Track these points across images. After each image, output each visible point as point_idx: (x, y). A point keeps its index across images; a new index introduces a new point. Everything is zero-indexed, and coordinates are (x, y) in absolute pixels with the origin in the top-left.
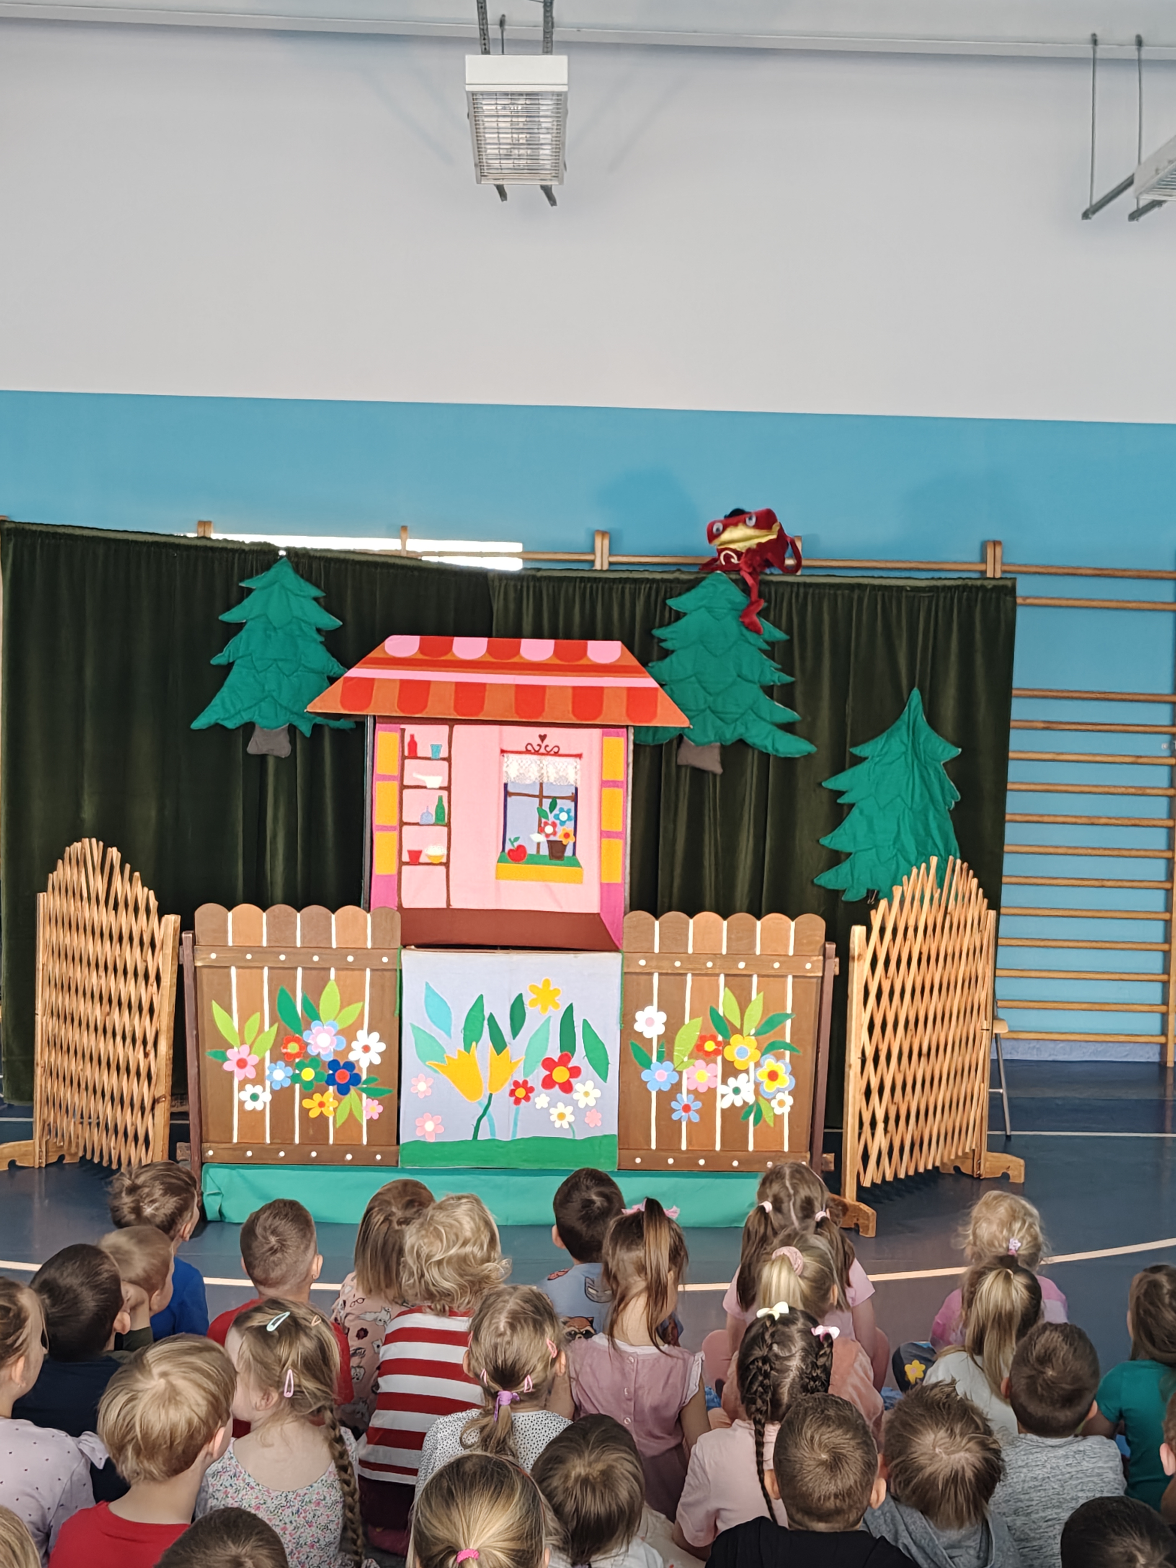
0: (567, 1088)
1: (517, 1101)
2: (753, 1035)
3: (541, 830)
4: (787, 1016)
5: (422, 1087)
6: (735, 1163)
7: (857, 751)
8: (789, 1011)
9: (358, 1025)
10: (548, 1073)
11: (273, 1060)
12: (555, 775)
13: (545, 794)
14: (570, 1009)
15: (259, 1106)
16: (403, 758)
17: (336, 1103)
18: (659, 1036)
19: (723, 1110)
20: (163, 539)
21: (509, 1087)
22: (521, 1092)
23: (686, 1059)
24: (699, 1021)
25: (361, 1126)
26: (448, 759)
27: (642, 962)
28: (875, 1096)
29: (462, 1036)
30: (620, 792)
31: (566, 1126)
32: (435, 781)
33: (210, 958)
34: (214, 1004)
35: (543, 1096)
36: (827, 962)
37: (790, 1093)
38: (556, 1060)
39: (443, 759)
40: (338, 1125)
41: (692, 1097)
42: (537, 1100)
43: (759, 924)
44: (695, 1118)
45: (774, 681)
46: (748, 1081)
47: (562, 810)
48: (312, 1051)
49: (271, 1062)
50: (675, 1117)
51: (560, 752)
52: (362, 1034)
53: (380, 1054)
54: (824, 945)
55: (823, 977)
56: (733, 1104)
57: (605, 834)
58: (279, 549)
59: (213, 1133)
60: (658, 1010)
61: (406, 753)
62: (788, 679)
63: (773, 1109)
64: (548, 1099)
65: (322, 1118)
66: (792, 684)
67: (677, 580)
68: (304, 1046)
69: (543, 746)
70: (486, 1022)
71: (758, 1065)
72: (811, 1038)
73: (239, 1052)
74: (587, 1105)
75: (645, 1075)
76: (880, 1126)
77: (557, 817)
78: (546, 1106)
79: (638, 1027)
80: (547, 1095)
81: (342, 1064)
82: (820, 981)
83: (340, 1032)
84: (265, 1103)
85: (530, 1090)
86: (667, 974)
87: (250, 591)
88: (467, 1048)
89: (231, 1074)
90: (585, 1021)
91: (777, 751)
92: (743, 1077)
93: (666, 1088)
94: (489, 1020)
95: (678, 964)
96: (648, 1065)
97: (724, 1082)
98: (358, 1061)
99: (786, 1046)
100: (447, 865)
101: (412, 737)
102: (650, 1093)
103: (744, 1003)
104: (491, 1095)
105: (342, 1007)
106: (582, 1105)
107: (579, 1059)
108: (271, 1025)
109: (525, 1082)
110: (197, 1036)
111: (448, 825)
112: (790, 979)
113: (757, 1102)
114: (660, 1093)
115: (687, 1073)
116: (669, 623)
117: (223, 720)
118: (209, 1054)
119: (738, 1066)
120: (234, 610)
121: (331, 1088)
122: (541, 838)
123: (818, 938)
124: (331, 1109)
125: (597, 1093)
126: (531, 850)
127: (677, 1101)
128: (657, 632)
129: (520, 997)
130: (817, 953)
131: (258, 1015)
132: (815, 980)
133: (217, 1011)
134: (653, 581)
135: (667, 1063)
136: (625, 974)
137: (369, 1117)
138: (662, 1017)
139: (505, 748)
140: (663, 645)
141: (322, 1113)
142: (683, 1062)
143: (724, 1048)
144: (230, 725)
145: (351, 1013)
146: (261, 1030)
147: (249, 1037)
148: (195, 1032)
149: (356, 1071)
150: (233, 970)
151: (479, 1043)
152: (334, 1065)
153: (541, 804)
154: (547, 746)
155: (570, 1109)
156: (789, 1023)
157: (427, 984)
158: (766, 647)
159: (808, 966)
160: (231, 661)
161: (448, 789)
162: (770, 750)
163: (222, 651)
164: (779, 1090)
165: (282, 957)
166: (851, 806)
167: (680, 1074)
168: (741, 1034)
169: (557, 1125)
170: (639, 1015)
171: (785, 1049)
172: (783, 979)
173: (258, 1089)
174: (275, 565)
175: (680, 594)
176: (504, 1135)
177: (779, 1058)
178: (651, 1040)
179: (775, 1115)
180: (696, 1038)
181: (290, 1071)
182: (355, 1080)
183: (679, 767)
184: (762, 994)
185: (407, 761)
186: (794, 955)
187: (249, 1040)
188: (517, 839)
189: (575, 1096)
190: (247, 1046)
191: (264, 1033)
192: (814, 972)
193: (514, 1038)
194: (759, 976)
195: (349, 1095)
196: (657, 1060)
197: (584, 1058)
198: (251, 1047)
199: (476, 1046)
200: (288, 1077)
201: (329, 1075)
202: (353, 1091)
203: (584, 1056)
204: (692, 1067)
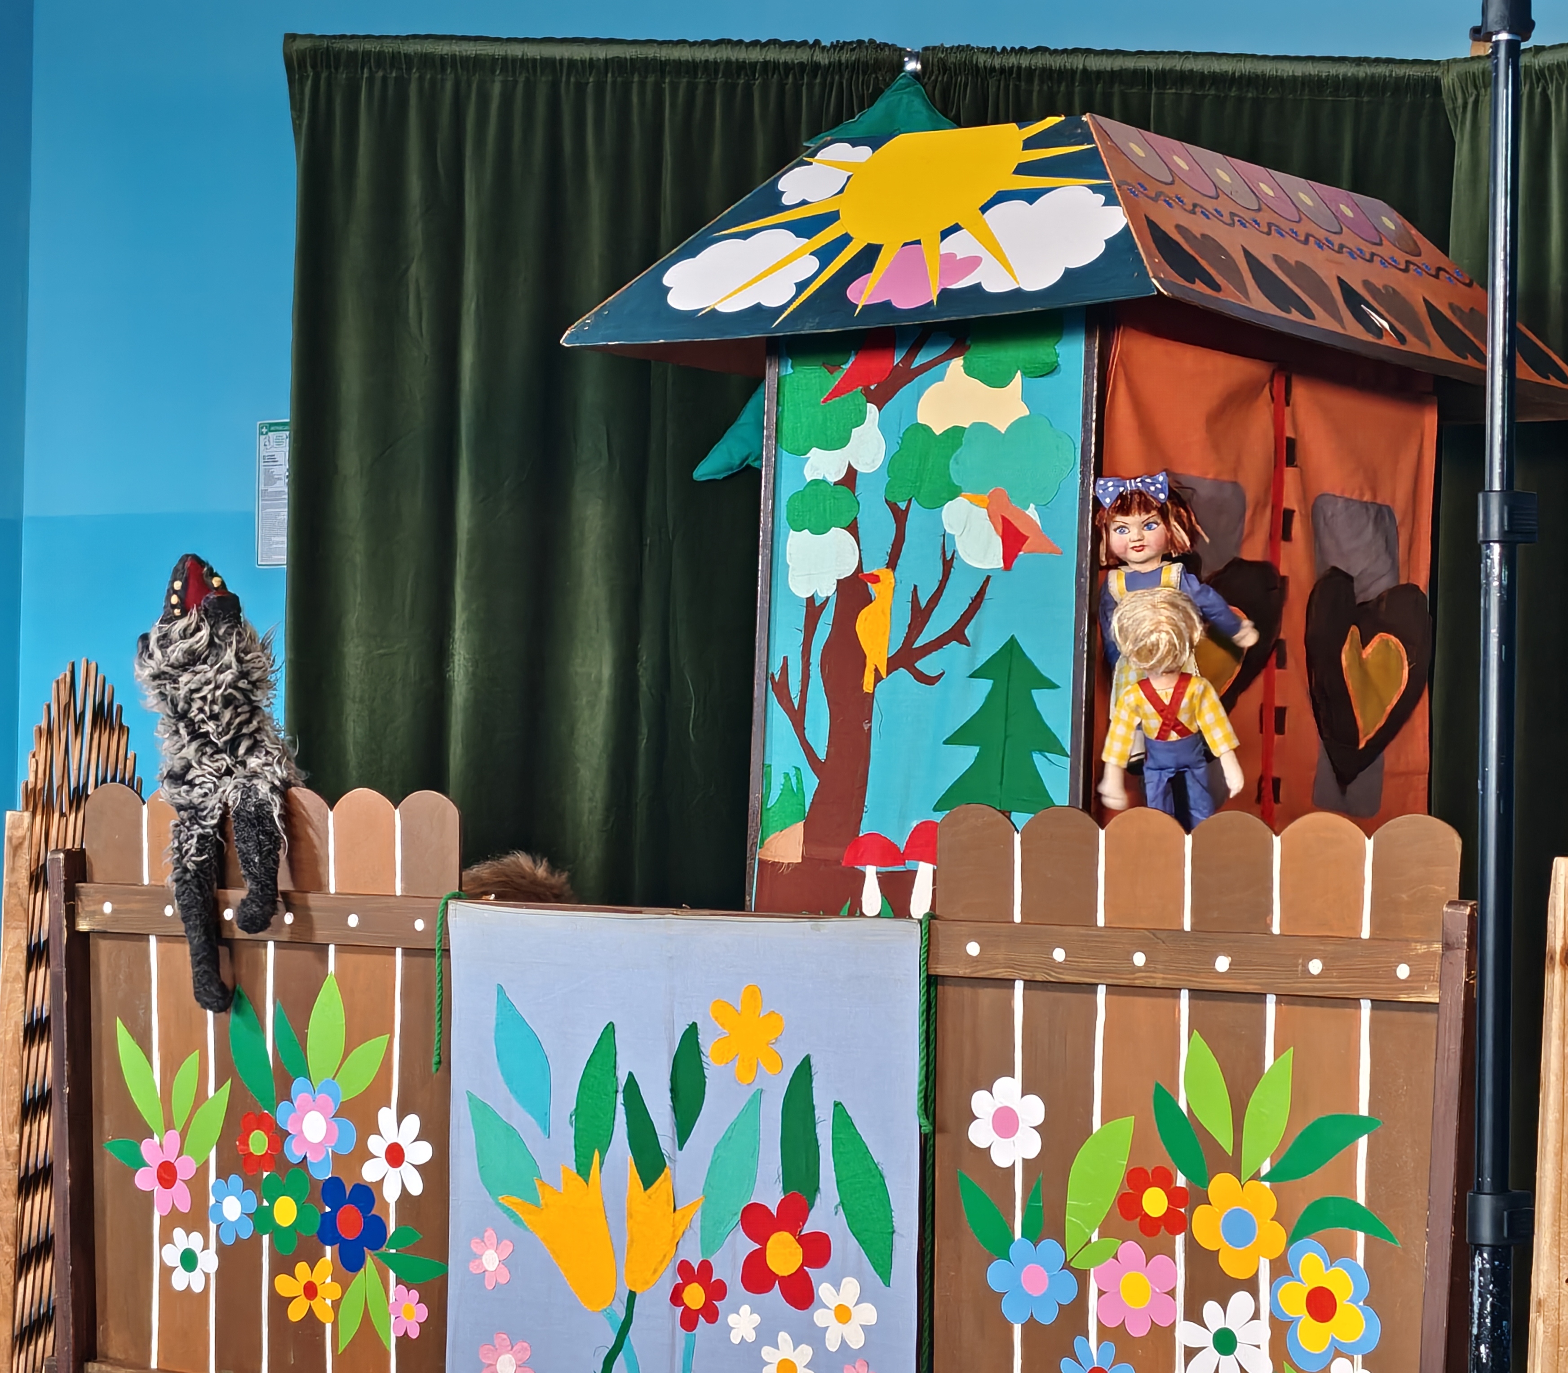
0: (800, 1293)
1: (689, 1321)
2: (1266, 1178)
4: (1358, 1125)
8: (1364, 1110)
9: (379, 1094)
10: (758, 1246)
11: (222, 1174)
15: (197, 1282)
17: (337, 1289)
18: (1026, 1164)
21: (670, 1279)
22: (695, 1296)
23: (1095, 1237)
24: (1126, 1125)
25: (387, 1354)
27: (973, 949)
29: (572, 1129)
33: (102, 913)
34: (119, 1024)
35: (745, 1309)
37: (1367, 1362)
38: (774, 1210)
40: (342, 1348)
41: (1110, 1348)
42: (732, 1319)
43: (1277, 841)
46: (1256, 1316)
48: (293, 1152)
49: (217, 1178)
52: (387, 1116)
53: (420, 1170)
54: (1451, 907)
59: (114, 1341)
60: (1026, 1089)
64: (756, 1319)
65: (312, 1325)
68: (278, 1138)
70: (620, 1098)
71: (1281, 1269)
73: (161, 1146)
74: (843, 1342)
75: (997, 1275)
78: (751, 1337)
79: (979, 1134)
80: (755, 1311)
81: (348, 1190)
83: (347, 1110)
84: (207, 1276)
85: (716, 1291)
86: (1045, 985)
89: (145, 1200)
90: (837, 1105)
92: (1241, 1300)
93: (1047, 1317)
94: (625, 1092)
96: (1002, 1246)
97: (1194, 1314)
98: (381, 1184)
99: (1356, 1218)
102: (1009, 1327)
104: (632, 1295)
105: (349, 1046)
106: (832, 1344)
107: (826, 1213)
108: (218, 1086)
109: (706, 1267)
112: (1365, 1012)
114: (1031, 1327)
115: (1098, 1280)
118: (111, 1148)
119: (1229, 1266)
121: (328, 1249)
123: (1438, 888)
124: (329, 1302)
125: (868, 1314)
127: (1074, 1357)
129: (692, 1031)
130: (1433, 934)
131: (196, 1058)
133: (124, 1043)
135: (1049, 1245)
136: (933, 983)
137: (400, 1335)
138: (1035, 1110)
141: (311, 1312)
142: (1089, 1242)
143: (1192, 1211)
145: (366, 1062)
146: (201, 1097)
147: (180, 1111)
149: (376, 1210)
150: (153, 944)
151: (607, 1157)
152: (333, 1190)
155: (806, 1352)
156: (1363, 1143)
157: (501, 990)
159: (1403, 971)
164: (1338, 1351)
167: (1082, 1277)
168: (1237, 1172)
170: (982, 1104)
171: (1354, 1227)
172: (1350, 1011)
173: (195, 1241)
177: (1338, 1252)
178: (1011, 1171)
180: (1121, 1174)
181: (252, 1200)
182: (375, 1233)
184: (1289, 1054)
186: (1370, 938)
187: (179, 1119)
189: (821, 1317)
190: (175, 1134)
191: (207, 1102)
192: (1420, 990)
193: (681, 1148)
194: (1281, 998)
195: (362, 1270)
196: (1023, 1235)
197: (836, 1213)
198: (183, 1135)
199: (601, 1164)
200: (248, 1215)
201: (324, 1215)
202: (369, 1261)
203: (836, 1207)
204: (1111, 1259)
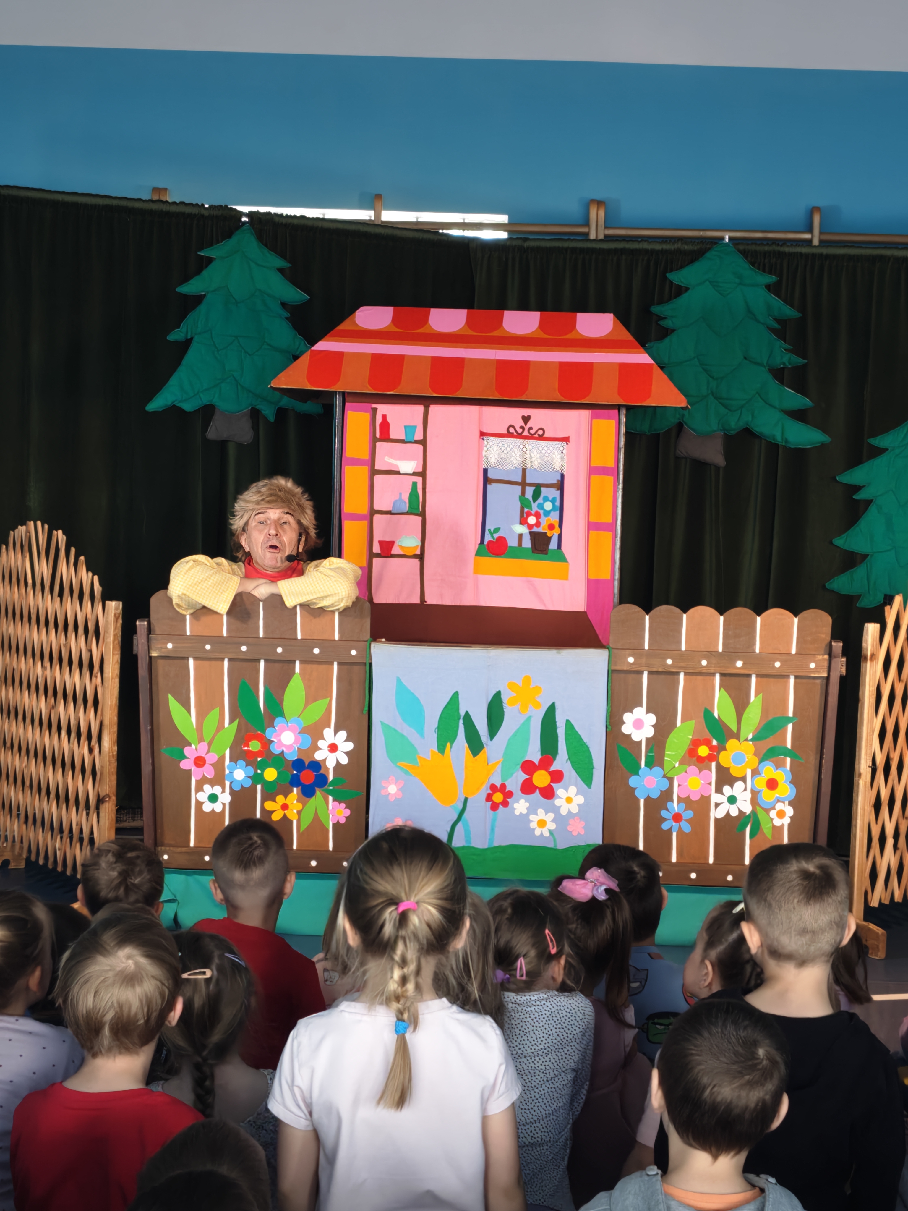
0: (548, 793)
1: (494, 807)
2: (751, 740)
3: (523, 521)
4: (789, 720)
5: (392, 789)
6: (730, 878)
7: (878, 441)
8: (791, 714)
9: (324, 722)
10: (527, 777)
11: (233, 760)
12: (539, 460)
13: (528, 481)
14: (551, 711)
15: (218, 807)
16: (374, 441)
17: (300, 806)
18: (647, 739)
19: (717, 820)
20: (115, 203)
21: (485, 791)
22: (498, 797)
23: (677, 765)
24: (691, 724)
25: (328, 831)
26: (423, 442)
27: (631, 660)
28: (885, 810)
29: (436, 735)
30: (610, 479)
31: (547, 834)
32: (408, 466)
33: (166, 648)
34: (170, 696)
35: (522, 801)
36: (834, 661)
37: (790, 804)
38: (537, 762)
39: (417, 442)
40: (301, 831)
41: (683, 805)
42: (516, 805)
43: (759, 619)
44: (686, 828)
45: (784, 364)
46: (745, 790)
47: (546, 499)
48: (275, 749)
49: (231, 761)
50: (665, 826)
51: (545, 436)
52: (328, 733)
53: (347, 753)
54: (831, 642)
55: (828, 678)
56: (728, 814)
57: (593, 526)
58: (241, 214)
59: (168, 836)
60: (648, 711)
61: (378, 435)
62: (800, 361)
63: (772, 819)
64: (527, 805)
65: (286, 821)
66: (804, 366)
67: (679, 251)
68: (266, 744)
69: (526, 428)
70: (461, 721)
71: (756, 772)
72: (813, 743)
73: (196, 749)
74: (569, 812)
75: (633, 781)
76: (890, 842)
77: (541, 506)
78: (525, 811)
79: (627, 729)
80: (526, 801)
81: (307, 763)
82: (825, 681)
83: (305, 730)
84: (224, 805)
85: (509, 795)
86: (657, 673)
87: (209, 261)
88: (441, 749)
89: (188, 773)
90: (568, 721)
91: (786, 441)
92: (739, 785)
93: (655, 795)
94: (464, 719)
95: (669, 662)
96: (636, 770)
97: (719, 790)
98: (325, 760)
99: (787, 753)
100: (421, 557)
101: (384, 417)
102: (638, 801)
103: (741, 704)
104: (466, 799)
105: (307, 703)
106: (564, 812)
107: (561, 762)
108: (231, 721)
109: (503, 786)
110: (152, 731)
111: (423, 514)
112: (792, 680)
113: (754, 812)
114: (648, 800)
115: (678, 780)
116: (670, 299)
117: (180, 402)
118: (166, 751)
119: (734, 772)
120: (192, 281)
121: (295, 789)
122: (523, 530)
123: (823, 636)
124: (295, 811)
125: (580, 799)
126: (513, 542)
127: (667, 810)
128: (656, 309)
129: (498, 695)
130: (823, 652)
131: (217, 710)
132: (818, 681)
133: (174, 705)
134: (653, 251)
135: (657, 769)
136: (612, 673)
137: (335, 822)
138: (652, 719)
139: (485, 431)
140: (662, 323)
141: (285, 816)
142: (674, 767)
143: (719, 753)
144: (188, 407)
145: (317, 709)
146: (220, 726)
147: (208, 733)
148: (149, 728)
149: (322, 771)
150: (191, 661)
151: (454, 745)
152: (298, 764)
153: (523, 493)
154: (531, 428)
155: (551, 816)
156: (790, 727)
157: (398, 679)
158: (776, 325)
159: (812, 666)
160: (189, 337)
161: (422, 474)
162: (779, 439)
163: (179, 328)
164: (778, 800)
165: (244, 648)
166: (868, 503)
167: (671, 780)
168: (738, 738)
169: (538, 832)
170: (628, 718)
171: (786, 756)
172: (785, 680)
173: (217, 790)
174: (238, 232)
175: (682, 267)
176: (479, 843)
177: (779, 765)
178: (640, 742)
179: (774, 826)
180: (689, 742)
181: (251, 770)
182: (322, 781)
183: (678, 459)
184: (761, 695)
185: (378, 444)
186: (796, 654)
187: (207, 737)
188: (497, 530)
189: (557, 802)
190: (206, 743)
191: (224, 730)
192: (819, 672)
193: (491, 739)
194: (758, 676)
195: (314, 797)
196: (646, 765)
197: (567, 762)
198: (210, 744)
199: (451, 747)
200: (249, 777)
201: (293, 775)
202: (318, 793)
203: (567, 760)
204: (684, 773)
